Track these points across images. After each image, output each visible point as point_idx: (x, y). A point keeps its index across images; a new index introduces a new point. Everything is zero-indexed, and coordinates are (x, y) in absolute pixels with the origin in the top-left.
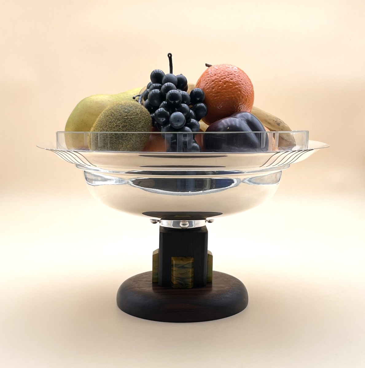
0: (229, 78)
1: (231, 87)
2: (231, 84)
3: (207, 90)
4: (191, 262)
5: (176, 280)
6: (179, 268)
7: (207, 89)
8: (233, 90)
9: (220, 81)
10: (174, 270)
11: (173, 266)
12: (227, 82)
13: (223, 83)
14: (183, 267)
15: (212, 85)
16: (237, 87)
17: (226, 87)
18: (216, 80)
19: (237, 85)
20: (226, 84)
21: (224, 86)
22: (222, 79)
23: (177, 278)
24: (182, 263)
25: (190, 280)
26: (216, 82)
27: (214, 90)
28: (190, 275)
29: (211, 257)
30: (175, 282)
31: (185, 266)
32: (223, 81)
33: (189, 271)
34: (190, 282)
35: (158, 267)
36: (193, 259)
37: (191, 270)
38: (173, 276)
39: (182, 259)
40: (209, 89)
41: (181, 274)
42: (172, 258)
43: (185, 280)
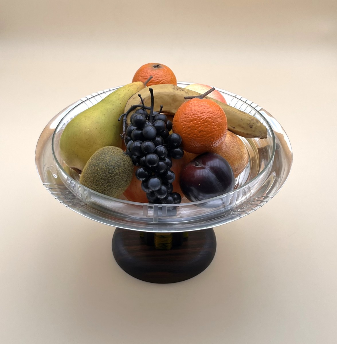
0: (204, 126)
1: (205, 135)
2: (205, 133)
3: (184, 135)
6: (160, 237)
7: (184, 133)
8: (207, 138)
9: (196, 130)
10: (157, 238)
12: (202, 131)
13: (198, 132)
15: (188, 131)
16: (211, 135)
17: (201, 135)
18: (191, 128)
19: (211, 133)
20: (201, 133)
21: (198, 135)
22: (197, 127)
23: (159, 244)
26: (192, 129)
27: (189, 136)
30: (157, 246)
32: (198, 129)
40: (186, 134)
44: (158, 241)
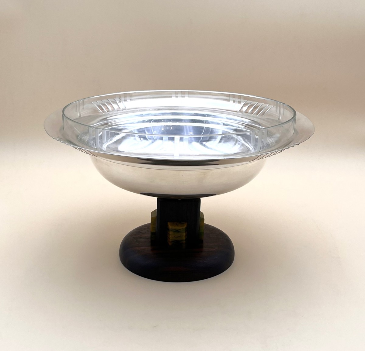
6: (174, 232)
11: (169, 231)
14: (177, 231)
23: (173, 241)
24: (177, 228)
25: (184, 242)
28: (184, 238)
30: (170, 244)
35: (155, 228)
36: (186, 224)
37: (184, 234)
38: (169, 239)
39: (177, 225)
41: (176, 237)
43: (180, 242)
44: (172, 236)
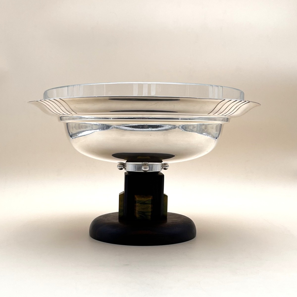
4: (151, 199)
5: (138, 214)
6: (141, 204)
10: (137, 205)
11: (136, 202)
14: (144, 203)
23: (139, 212)
24: (143, 199)
25: (150, 214)
28: (150, 210)
29: (166, 197)
30: (137, 216)
31: (146, 202)
33: (149, 207)
34: (150, 216)
35: (123, 205)
36: (152, 197)
37: (150, 206)
38: (136, 210)
39: (143, 197)
41: (142, 209)
42: (136, 196)
43: (146, 214)
44: (138, 208)
